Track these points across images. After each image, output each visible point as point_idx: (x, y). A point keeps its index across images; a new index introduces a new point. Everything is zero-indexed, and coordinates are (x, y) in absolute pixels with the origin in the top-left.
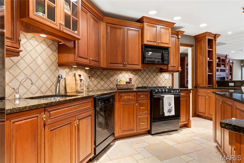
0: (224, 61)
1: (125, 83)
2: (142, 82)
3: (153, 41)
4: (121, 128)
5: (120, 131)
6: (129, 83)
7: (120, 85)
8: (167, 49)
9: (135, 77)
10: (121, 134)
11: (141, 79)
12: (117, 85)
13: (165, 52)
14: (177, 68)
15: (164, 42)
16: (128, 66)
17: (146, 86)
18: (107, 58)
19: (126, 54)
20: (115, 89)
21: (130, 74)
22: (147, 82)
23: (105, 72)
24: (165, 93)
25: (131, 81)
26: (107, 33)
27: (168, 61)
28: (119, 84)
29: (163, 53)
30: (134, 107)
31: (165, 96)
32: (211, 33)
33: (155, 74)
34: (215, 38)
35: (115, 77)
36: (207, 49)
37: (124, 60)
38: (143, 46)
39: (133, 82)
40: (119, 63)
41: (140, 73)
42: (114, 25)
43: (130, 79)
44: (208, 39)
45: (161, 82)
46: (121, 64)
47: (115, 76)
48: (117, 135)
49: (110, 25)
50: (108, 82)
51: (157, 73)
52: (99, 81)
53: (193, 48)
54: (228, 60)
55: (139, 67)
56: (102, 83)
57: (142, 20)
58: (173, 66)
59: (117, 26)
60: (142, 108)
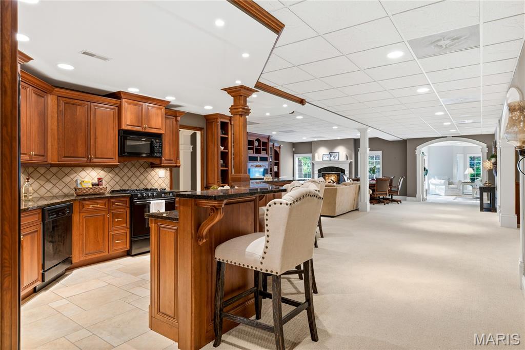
0: (265, 144)
1: (90, 186)
2: (122, 182)
3: (136, 125)
4: (83, 251)
5: (81, 255)
6: (98, 185)
7: (81, 189)
8: (159, 136)
9: (108, 176)
10: (82, 259)
11: (119, 178)
12: (76, 190)
13: (155, 140)
14: (175, 162)
15: (154, 127)
16: (95, 160)
17: (127, 188)
18: (60, 149)
19: (92, 143)
20: (72, 195)
21: (100, 171)
22: (130, 183)
23: (54, 170)
24: (153, 197)
25: (101, 181)
26: (59, 112)
27: (161, 153)
28: (79, 187)
29: (152, 142)
30: (104, 219)
31: (151, 202)
32: (224, 115)
33: (142, 170)
34: (230, 120)
35: (72, 177)
36: (220, 135)
37: (89, 152)
38: (122, 132)
39: (104, 182)
40: (80, 156)
41: (117, 170)
42: (72, 100)
43: (99, 179)
44: (221, 122)
45: (153, 181)
46: (84, 158)
47: (72, 174)
48: (76, 260)
49: (65, 99)
50: (60, 185)
51: (145, 169)
52: (42, 183)
53: (203, 132)
54: (271, 144)
55: (115, 161)
56: (49, 186)
57: (119, 95)
58: (168, 159)
59: (76, 101)
60: (116, 220)
